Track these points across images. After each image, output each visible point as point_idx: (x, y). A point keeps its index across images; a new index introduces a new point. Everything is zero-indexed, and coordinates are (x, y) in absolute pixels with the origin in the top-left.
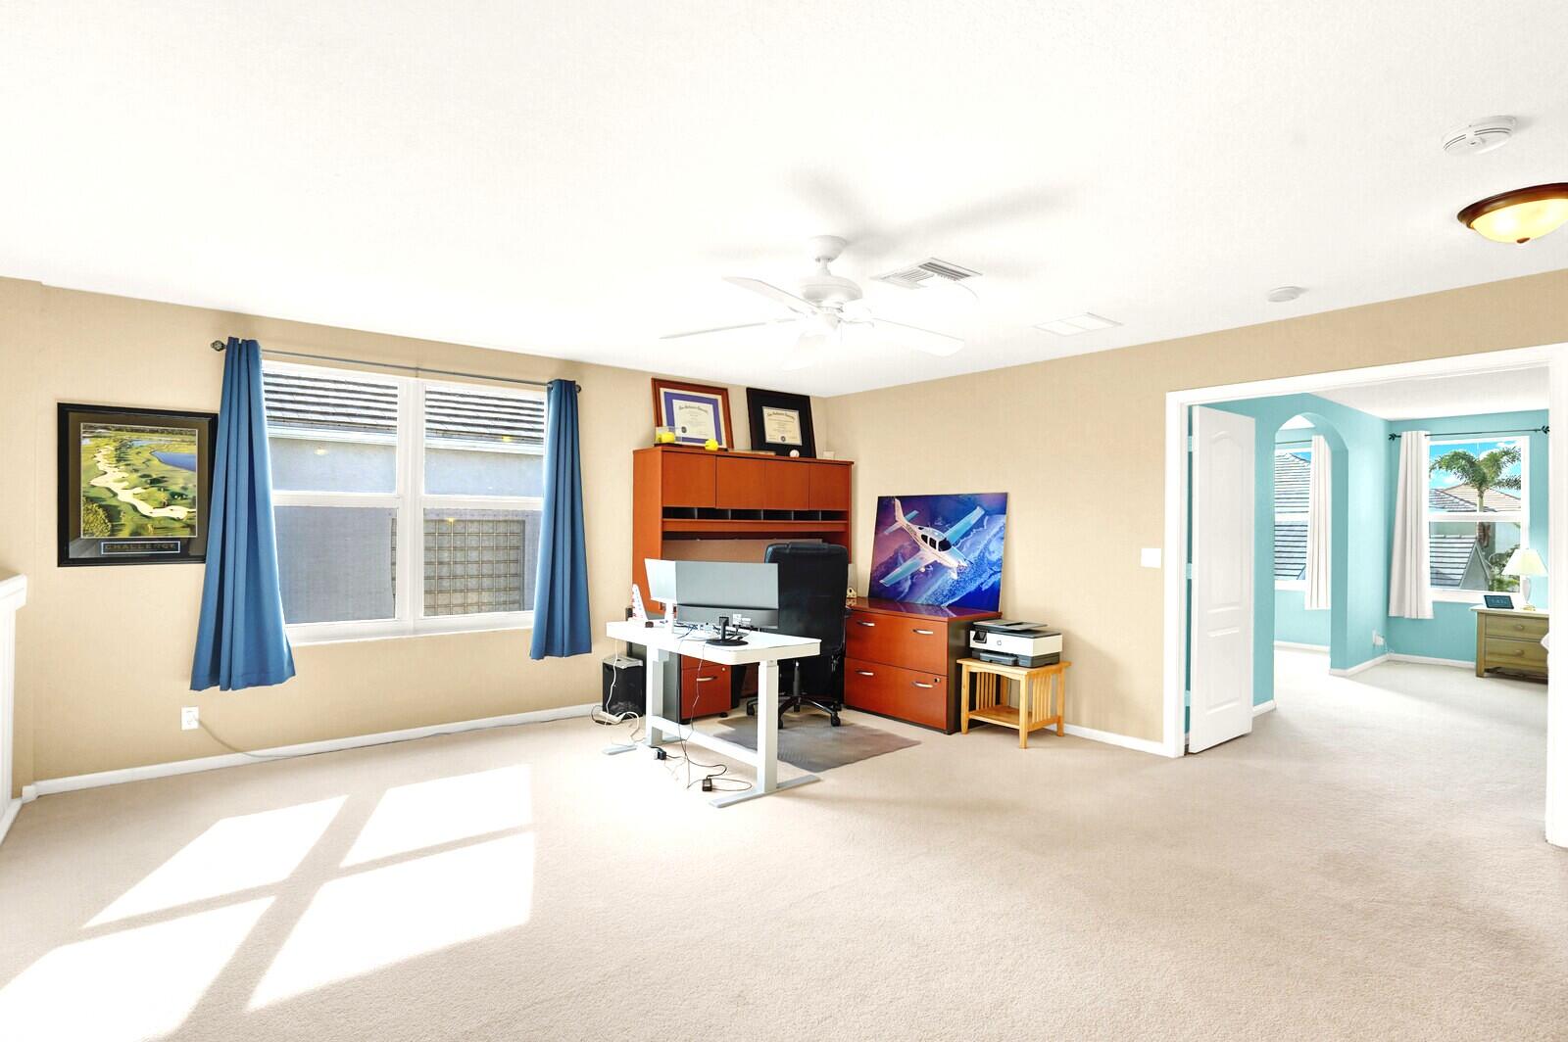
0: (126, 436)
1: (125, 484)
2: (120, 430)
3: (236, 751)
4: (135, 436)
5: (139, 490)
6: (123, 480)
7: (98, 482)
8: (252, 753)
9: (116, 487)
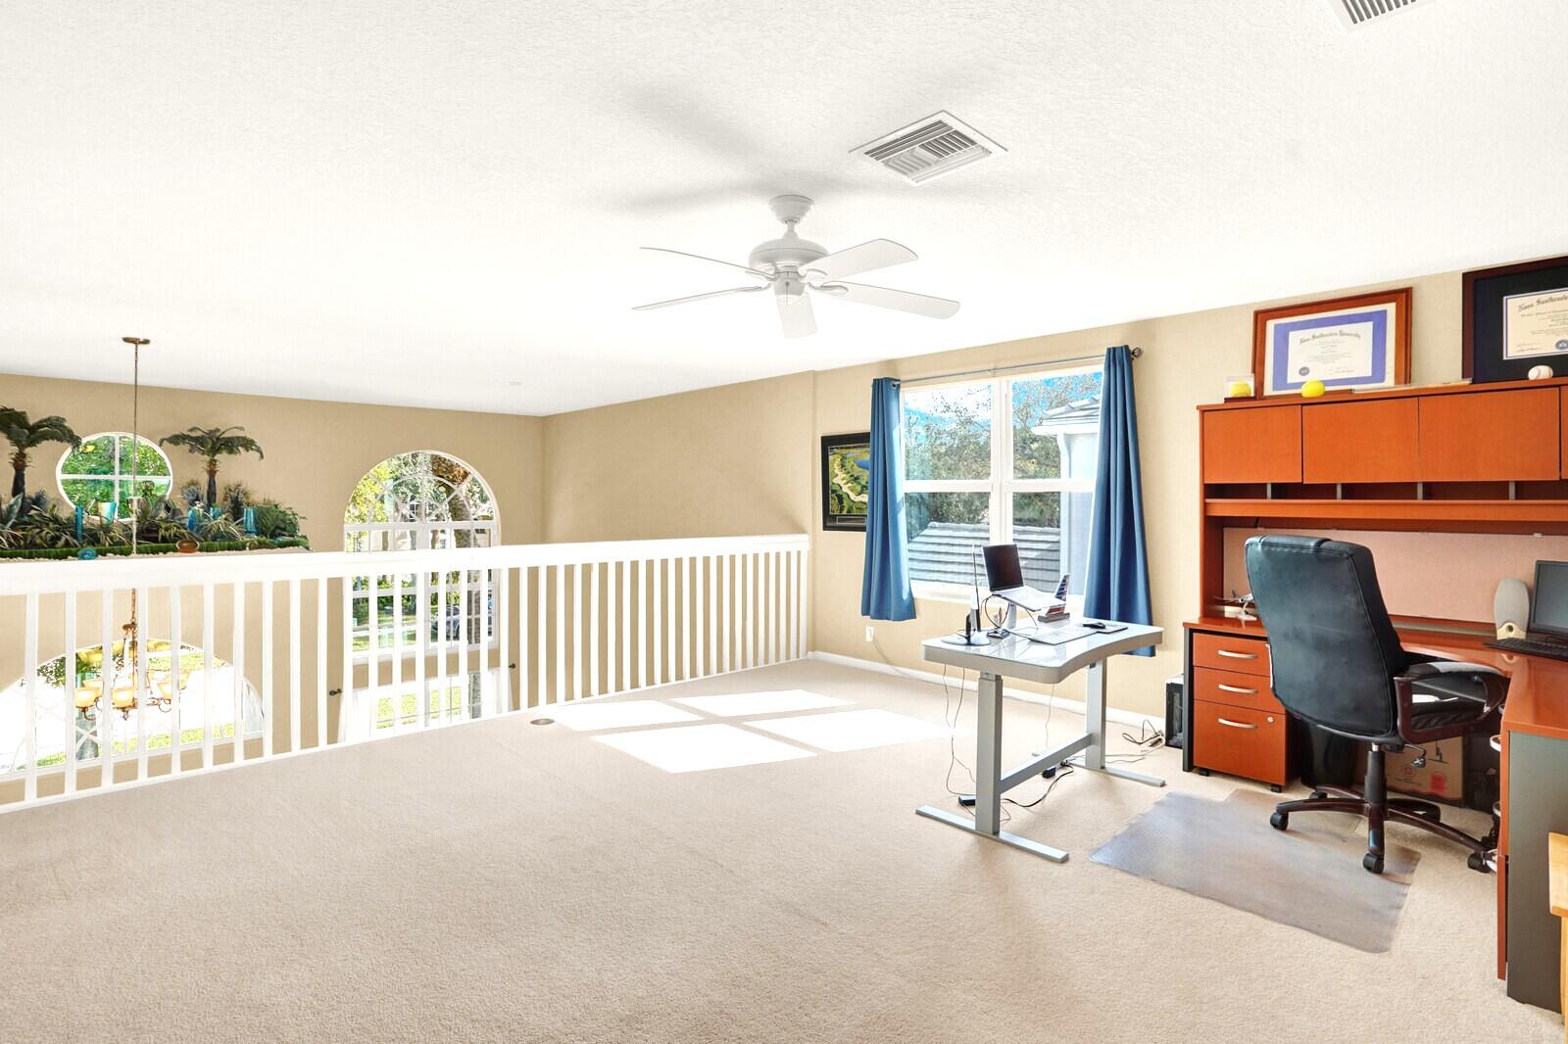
0: (844, 451)
1: (845, 481)
2: (842, 448)
3: (888, 662)
4: (847, 451)
5: (850, 485)
6: (843, 479)
7: (835, 481)
8: (898, 668)
9: (842, 483)
